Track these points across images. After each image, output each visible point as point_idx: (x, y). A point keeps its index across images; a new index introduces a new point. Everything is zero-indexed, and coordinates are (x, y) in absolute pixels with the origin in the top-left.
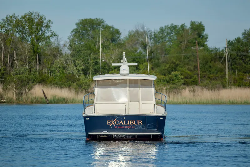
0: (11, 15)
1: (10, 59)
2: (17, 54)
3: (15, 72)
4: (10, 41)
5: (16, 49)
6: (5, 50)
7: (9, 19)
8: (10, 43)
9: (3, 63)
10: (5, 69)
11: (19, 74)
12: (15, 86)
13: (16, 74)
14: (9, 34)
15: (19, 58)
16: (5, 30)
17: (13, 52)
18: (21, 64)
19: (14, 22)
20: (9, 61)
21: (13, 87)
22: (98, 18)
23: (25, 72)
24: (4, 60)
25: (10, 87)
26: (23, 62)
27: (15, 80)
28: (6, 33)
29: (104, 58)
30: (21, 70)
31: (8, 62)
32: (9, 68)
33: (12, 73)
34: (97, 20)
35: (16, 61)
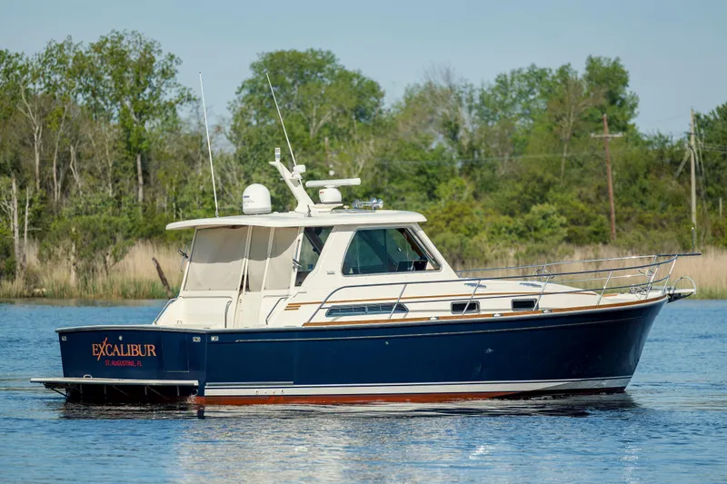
0: (60, 42)
1: (58, 167)
2: (79, 156)
3: (73, 208)
4: (60, 116)
5: (76, 139)
6: (45, 144)
7: (54, 52)
8: (59, 122)
9: (38, 181)
10: (44, 199)
11: (87, 214)
12: (74, 248)
13: (78, 213)
14: (55, 98)
15: (86, 167)
16: (43, 85)
17: (67, 149)
18: (92, 183)
19: (71, 60)
20: (55, 175)
21: (68, 251)
22: (316, 49)
23: (103, 206)
24: (40, 172)
25: (59, 251)
26: (99, 178)
27: (73, 229)
28: (48, 93)
29: (335, 165)
30: (91, 201)
31: (52, 179)
32: (57, 195)
33: (65, 210)
34: (314, 53)
35: (76, 176)
